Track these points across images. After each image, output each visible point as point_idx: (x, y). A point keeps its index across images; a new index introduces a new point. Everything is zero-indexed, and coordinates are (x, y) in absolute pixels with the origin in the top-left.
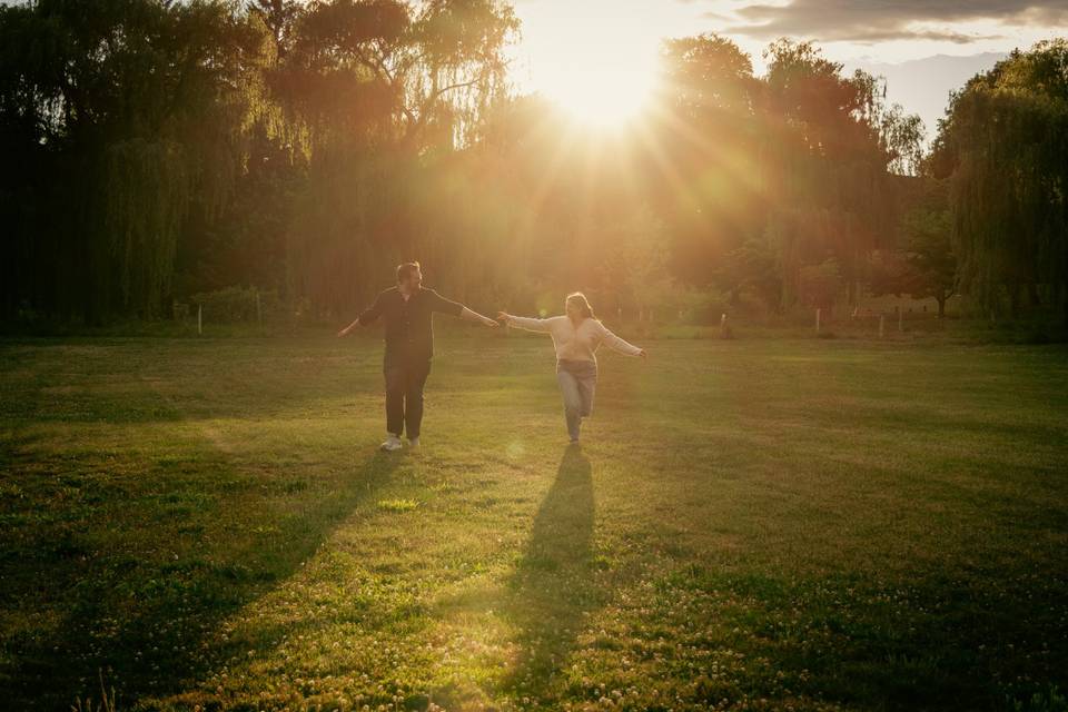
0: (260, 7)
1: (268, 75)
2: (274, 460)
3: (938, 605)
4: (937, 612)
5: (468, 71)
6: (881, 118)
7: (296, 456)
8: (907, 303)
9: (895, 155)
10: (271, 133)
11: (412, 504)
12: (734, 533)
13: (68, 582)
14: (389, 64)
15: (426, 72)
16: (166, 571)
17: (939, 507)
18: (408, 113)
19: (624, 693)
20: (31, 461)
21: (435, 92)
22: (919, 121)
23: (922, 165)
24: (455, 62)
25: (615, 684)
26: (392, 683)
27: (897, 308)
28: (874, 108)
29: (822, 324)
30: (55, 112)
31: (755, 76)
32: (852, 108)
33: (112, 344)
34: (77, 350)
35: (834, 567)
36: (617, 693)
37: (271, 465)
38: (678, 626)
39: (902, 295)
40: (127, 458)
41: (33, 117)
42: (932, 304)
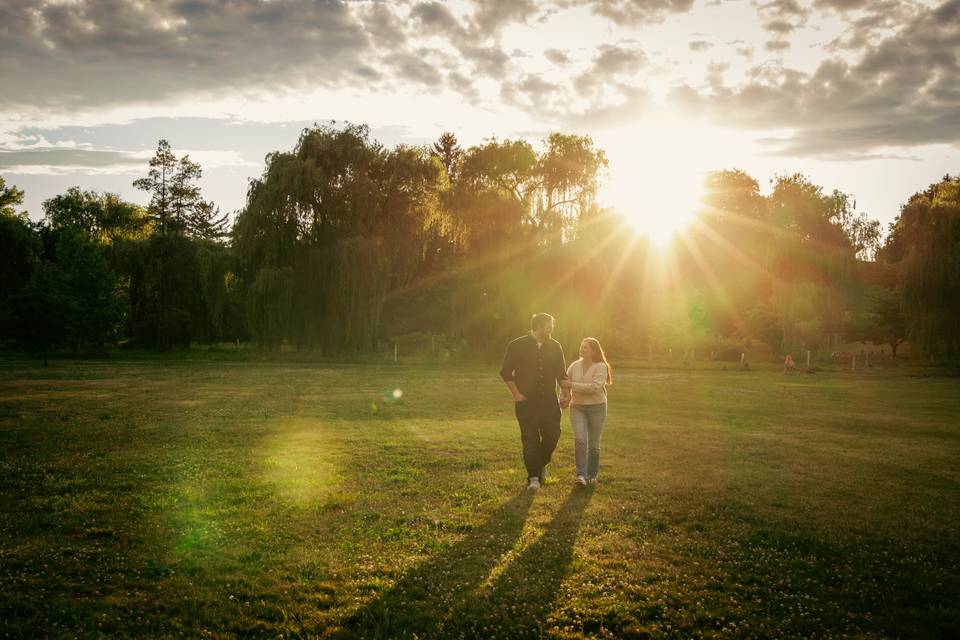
0: (436, 152)
1: (443, 195)
2: (458, 447)
3: (955, 567)
4: (953, 571)
5: (573, 191)
6: (852, 222)
7: (472, 445)
8: (869, 347)
9: (861, 247)
10: (443, 232)
11: (555, 480)
12: (789, 508)
13: (334, 528)
14: (521, 188)
15: (545, 193)
16: (400, 522)
17: (935, 493)
18: (532, 220)
19: (737, 624)
20: (300, 445)
21: (550, 206)
22: (878, 224)
23: (880, 252)
24: (564, 187)
25: (730, 618)
26: (570, 610)
27: (862, 352)
28: (846, 215)
29: (810, 361)
30: (307, 220)
31: (761, 194)
32: (831, 215)
33: (341, 368)
34: (318, 372)
35: (868, 535)
36: (732, 624)
37: (456, 451)
38: (765, 575)
39: (867, 342)
40: (361, 444)
41: (294, 222)
42: (887, 348)
